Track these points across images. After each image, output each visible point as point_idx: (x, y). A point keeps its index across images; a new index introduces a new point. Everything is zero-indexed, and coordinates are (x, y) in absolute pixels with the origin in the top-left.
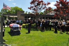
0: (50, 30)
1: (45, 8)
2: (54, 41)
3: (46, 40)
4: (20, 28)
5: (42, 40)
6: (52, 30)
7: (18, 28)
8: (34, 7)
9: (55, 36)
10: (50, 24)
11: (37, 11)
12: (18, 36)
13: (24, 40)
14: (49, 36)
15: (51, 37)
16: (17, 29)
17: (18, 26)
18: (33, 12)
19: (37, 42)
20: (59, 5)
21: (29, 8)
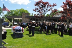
0: (56, 33)
1: (51, 10)
2: (57, 45)
3: (50, 44)
4: (23, 30)
5: (45, 44)
6: (58, 33)
7: (20, 30)
8: (39, 9)
9: (60, 39)
10: (56, 27)
11: (42, 13)
12: (20, 39)
13: (25, 43)
14: (53, 40)
15: (55, 41)
16: (20, 32)
17: (21, 28)
18: (38, 14)
19: (39, 46)
20: (66, 6)
21: (34, 10)
